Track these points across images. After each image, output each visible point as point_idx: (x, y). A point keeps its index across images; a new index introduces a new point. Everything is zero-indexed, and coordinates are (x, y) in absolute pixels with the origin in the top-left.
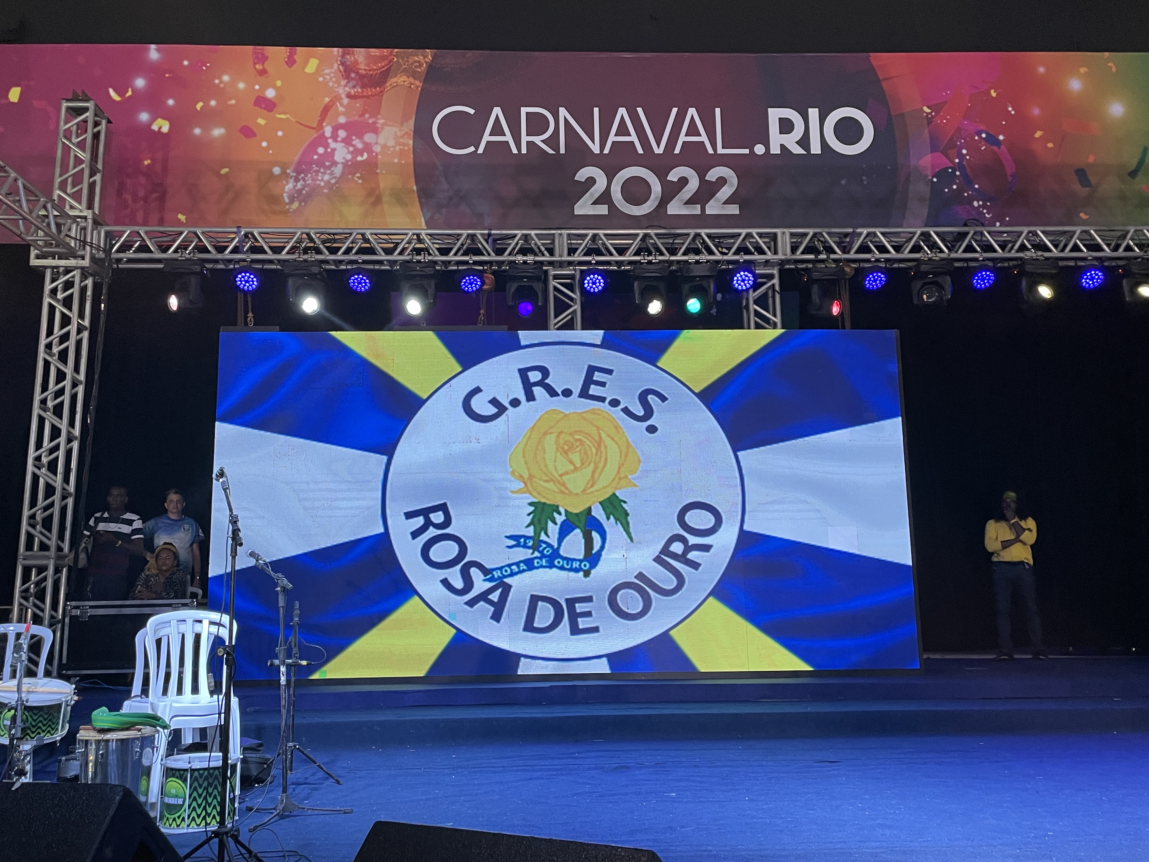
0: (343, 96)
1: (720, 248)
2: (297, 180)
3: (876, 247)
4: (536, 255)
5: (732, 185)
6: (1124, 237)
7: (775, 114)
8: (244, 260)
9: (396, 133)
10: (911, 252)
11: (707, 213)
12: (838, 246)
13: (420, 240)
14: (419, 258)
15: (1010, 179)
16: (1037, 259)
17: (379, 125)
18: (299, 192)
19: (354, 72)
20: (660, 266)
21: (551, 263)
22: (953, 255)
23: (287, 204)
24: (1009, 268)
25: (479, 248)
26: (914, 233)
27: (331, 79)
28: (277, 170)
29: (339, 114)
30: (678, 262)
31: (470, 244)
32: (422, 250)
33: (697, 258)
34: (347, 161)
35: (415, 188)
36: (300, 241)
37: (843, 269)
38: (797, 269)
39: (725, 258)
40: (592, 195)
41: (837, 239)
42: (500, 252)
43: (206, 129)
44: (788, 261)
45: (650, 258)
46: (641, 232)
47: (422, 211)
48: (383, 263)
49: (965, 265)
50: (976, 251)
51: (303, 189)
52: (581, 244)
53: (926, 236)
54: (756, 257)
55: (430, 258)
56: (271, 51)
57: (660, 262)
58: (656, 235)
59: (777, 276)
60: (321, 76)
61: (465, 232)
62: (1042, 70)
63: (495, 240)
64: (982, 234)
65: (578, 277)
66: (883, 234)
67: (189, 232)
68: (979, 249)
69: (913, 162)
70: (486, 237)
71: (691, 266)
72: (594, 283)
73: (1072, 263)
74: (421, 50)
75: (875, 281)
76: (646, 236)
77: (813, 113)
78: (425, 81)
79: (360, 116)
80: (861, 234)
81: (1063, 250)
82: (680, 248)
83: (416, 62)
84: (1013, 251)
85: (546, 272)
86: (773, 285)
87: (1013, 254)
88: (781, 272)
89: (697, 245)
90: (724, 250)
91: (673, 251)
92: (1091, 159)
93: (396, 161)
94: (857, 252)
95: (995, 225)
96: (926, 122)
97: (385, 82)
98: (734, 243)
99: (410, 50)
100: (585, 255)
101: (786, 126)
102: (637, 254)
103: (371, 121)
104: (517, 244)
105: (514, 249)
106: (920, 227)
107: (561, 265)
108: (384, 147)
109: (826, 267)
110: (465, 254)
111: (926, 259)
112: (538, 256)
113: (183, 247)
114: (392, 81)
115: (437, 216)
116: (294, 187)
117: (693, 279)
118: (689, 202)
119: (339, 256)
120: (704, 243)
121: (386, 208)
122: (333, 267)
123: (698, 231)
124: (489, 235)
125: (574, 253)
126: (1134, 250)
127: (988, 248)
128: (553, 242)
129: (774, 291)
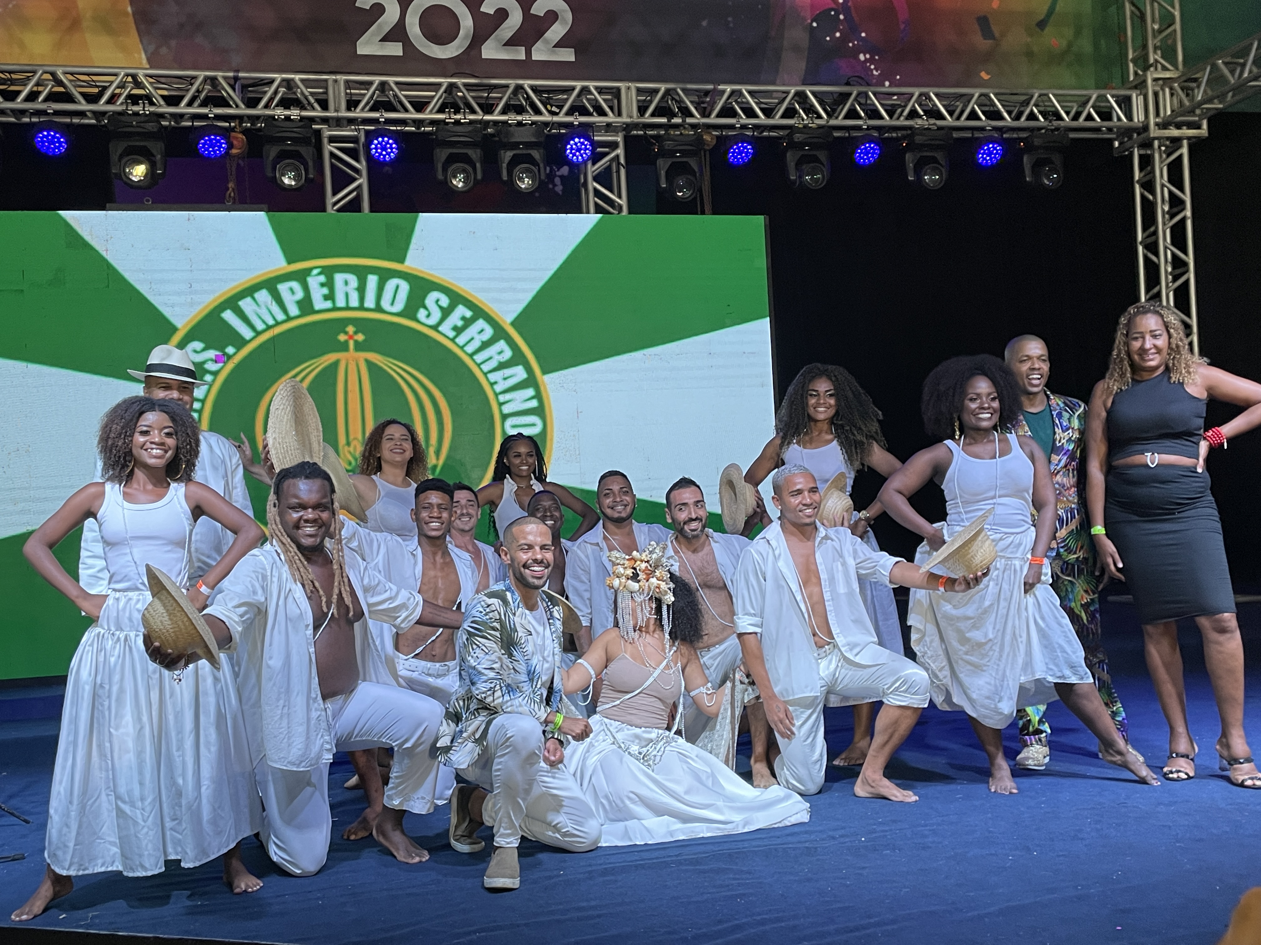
1: (549, 107)
3: (742, 109)
4: (303, 108)
5: (565, 21)
6: (1027, 103)
10: (783, 116)
11: (533, 58)
12: (696, 108)
13: (138, 84)
14: (136, 108)
15: (902, 27)
16: (929, 129)
20: (470, 128)
21: (324, 120)
22: (833, 122)
24: (897, 139)
25: (223, 97)
26: (788, 93)
30: (496, 123)
31: (209, 91)
32: (140, 97)
33: (519, 118)
35: (129, 9)
37: (702, 136)
38: (645, 135)
39: (556, 119)
40: (380, 26)
41: (696, 99)
42: (252, 103)
44: (636, 126)
45: (458, 117)
46: (445, 81)
47: (141, 41)
48: (86, 115)
49: (847, 135)
50: (860, 117)
52: (364, 95)
53: (801, 97)
54: (596, 119)
55: (152, 109)
57: (472, 122)
58: (465, 85)
59: (621, 145)
61: (202, 74)
63: (244, 87)
64: (867, 97)
65: (362, 139)
66: (750, 92)
68: (863, 114)
69: (788, 0)
70: (232, 82)
71: (511, 129)
72: (384, 149)
73: (968, 135)
75: (740, 153)
76: (452, 87)
80: (723, 92)
81: (958, 118)
82: (498, 105)
84: (902, 118)
85: (318, 132)
86: (617, 156)
87: (902, 122)
88: (626, 139)
89: (520, 101)
90: (554, 109)
91: (488, 108)
92: (995, 4)
94: (718, 116)
95: (884, 85)
98: (567, 99)
100: (372, 110)
102: (441, 110)
104: (276, 92)
105: (271, 99)
106: (796, 85)
107: (338, 122)
109: (681, 134)
110: (203, 104)
111: (801, 126)
112: (305, 109)
115: (164, 50)
117: (515, 146)
118: (511, 43)
119: (19, 103)
120: (528, 98)
121: (88, 36)
122: (13, 120)
123: (521, 82)
124: (236, 79)
125: (355, 107)
126: (1037, 119)
127: (874, 114)
128: (326, 93)
129: (619, 164)
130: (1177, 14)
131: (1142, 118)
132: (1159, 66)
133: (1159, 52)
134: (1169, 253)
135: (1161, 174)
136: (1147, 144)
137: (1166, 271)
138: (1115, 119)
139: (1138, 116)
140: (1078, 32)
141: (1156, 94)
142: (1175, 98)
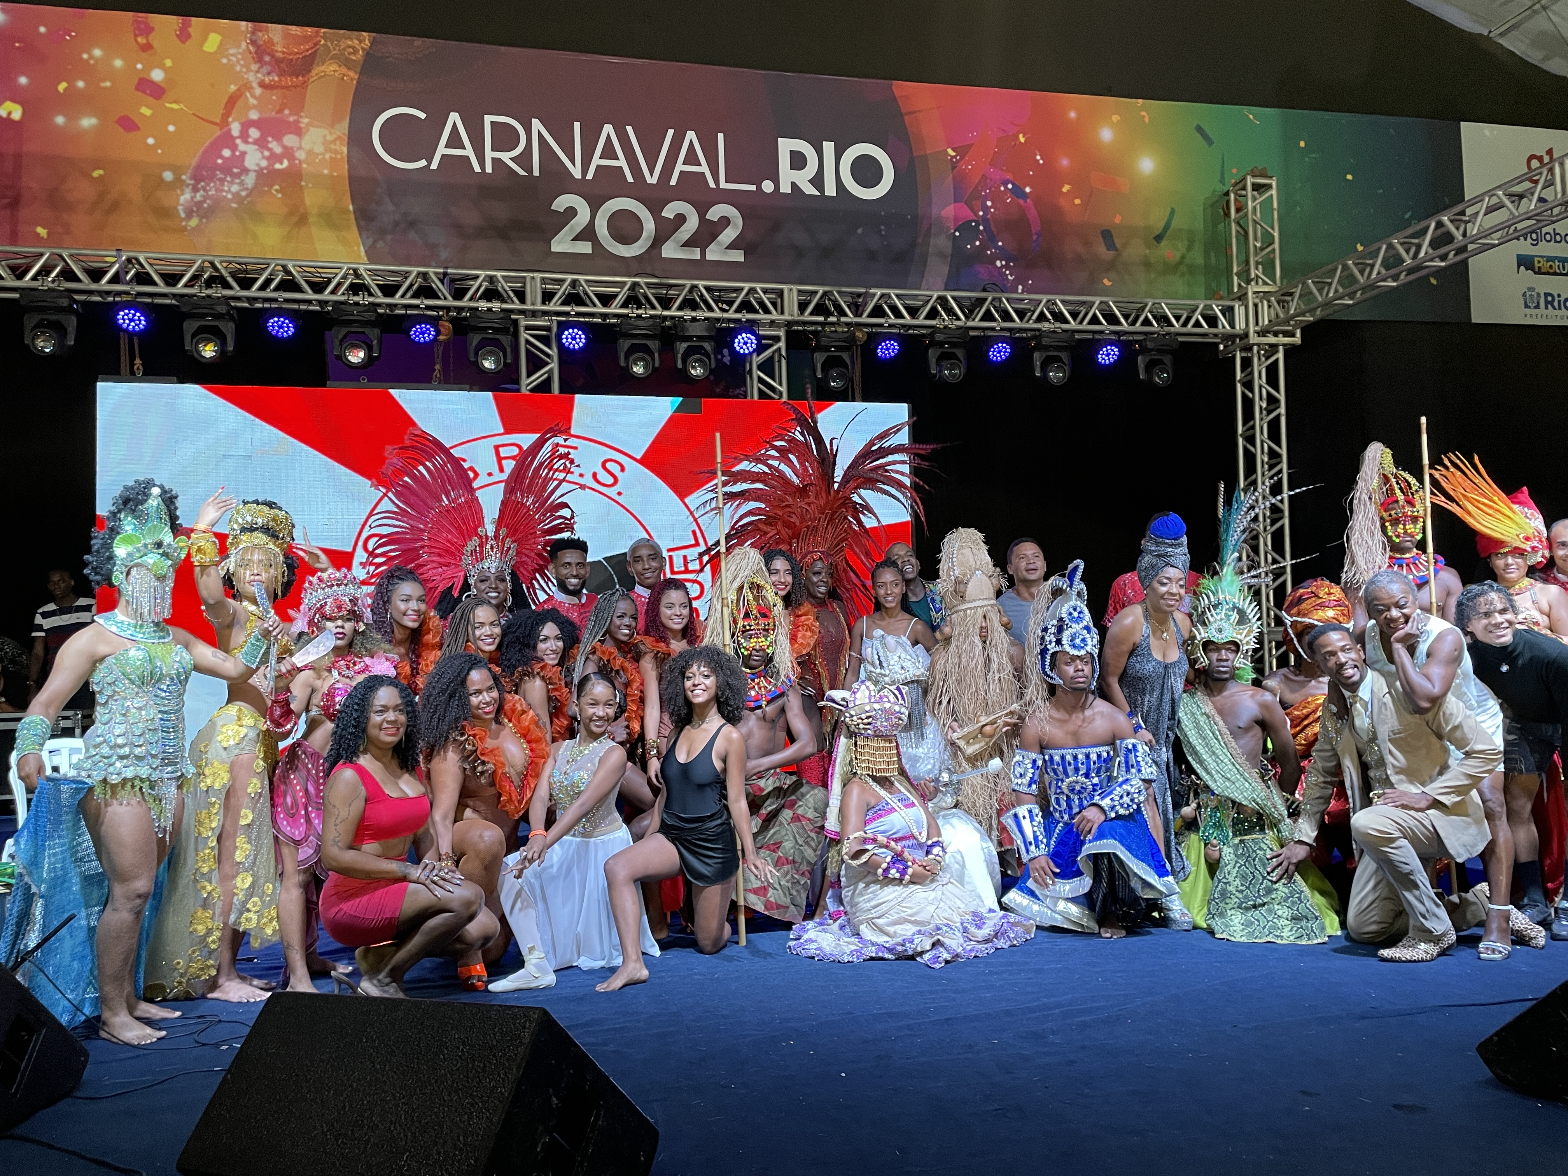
0: (255, 85)
1: (720, 304)
2: (195, 190)
3: (890, 310)
4: (503, 301)
5: (736, 226)
6: (1142, 310)
7: (786, 146)
8: (127, 293)
9: (325, 137)
10: (926, 318)
11: (707, 258)
12: (849, 308)
13: (358, 276)
14: (356, 299)
15: (1035, 238)
16: (1054, 332)
17: (302, 125)
18: (199, 204)
19: (269, 54)
20: (651, 322)
21: (522, 312)
22: (970, 324)
23: (183, 220)
24: (1027, 340)
25: (433, 290)
26: (931, 297)
27: (238, 61)
28: (168, 176)
29: (250, 108)
30: (673, 318)
31: (421, 285)
32: (360, 288)
33: (694, 314)
34: (262, 169)
35: (351, 208)
36: (201, 269)
37: (855, 333)
38: (805, 331)
39: (726, 315)
40: (572, 228)
41: (850, 299)
42: (459, 294)
43: (72, 118)
44: (797, 323)
45: (640, 312)
46: (629, 280)
47: (361, 237)
48: (312, 303)
49: (981, 334)
50: (994, 320)
51: (204, 201)
52: (558, 290)
53: (943, 300)
54: (761, 316)
55: (371, 299)
56: (157, 20)
57: (652, 317)
58: (646, 284)
59: (783, 339)
60: (226, 57)
61: (415, 270)
62: (1073, 115)
63: (453, 281)
64: (1001, 302)
65: (555, 329)
66: (897, 296)
67: (52, 254)
68: (997, 316)
69: (935, 211)
70: (442, 277)
71: (686, 323)
72: (574, 338)
73: (1090, 337)
74: (356, 33)
75: (888, 349)
76: (635, 285)
77: (829, 147)
78: (361, 73)
79: (278, 112)
80: (874, 295)
81: (1081, 323)
82: (675, 301)
83: (349, 47)
84: (1031, 321)
85: (516, 323)
86: (779, 349)
87: (1031, 325)
88: (788, 334)
89: (695, 298)
90: (725, 306)
91: (665, 303)
92: (1118, 220)
93: (326, 172)
94: (869, 316)
95: (1016, 291)
96: (950, 167)
97: (310, 71)
98: (736, 298)
99: (342, 32)
100: (564, 303)
101: (798, 161)
102: (624, 305)
103: (291, 119)
104: (480, 286)
105: (476, 292)
106: (939, 290)
107: (534, 314)
108: (310, 153)
109: (837, 331)
110: (415, 295)
111: (942, 326)
112: (506, 302)
113: (45, 271)
114: (317, 70)
115: (380, 244)
116: (192, 198)
117: (689, 338)
118: (687, 244)
119: (253, 292)
120: (702, 296)
121: (314, 231)
122: (246, 305)
123: (696, 282)
124: (445, 274)
125: (550, 301)
126: (1151, 325)
127: (1006, 316)
128: (524, 287)
129: (781, 355)
130: (1276, 235)
131: (1243, 326)
132: (1260, 281)
133: (1260, 267)
134: (1266, 446)
135: (1260, 378)
136: (1249, 348)
137: (1263, 461)
138: (1220, 326)
139: (1240, 325)
140: (1190, 248)
141: (1256, 305)
142: (1272, 310)
